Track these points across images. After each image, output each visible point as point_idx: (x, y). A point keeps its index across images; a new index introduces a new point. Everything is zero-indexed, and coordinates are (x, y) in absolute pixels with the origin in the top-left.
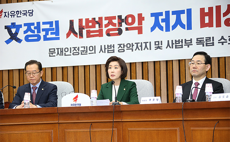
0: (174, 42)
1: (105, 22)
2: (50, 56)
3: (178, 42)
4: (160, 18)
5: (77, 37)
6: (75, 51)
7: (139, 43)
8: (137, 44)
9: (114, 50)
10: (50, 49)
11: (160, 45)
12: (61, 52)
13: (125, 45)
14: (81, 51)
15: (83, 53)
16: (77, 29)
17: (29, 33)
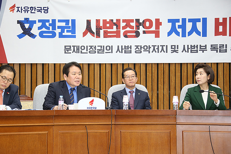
0: (190, 47)
1: (123, 24)
2: (65, 53)
3: (193, 47)
4: (177, 24)
5: (94, 37)
6: (91, 50)
7: (156, 46)
8: (154, 46)
9: (131, 51)
10: (65, 46)
11: (176, 49)
12: (78, 49)
13: (142, 46)
14: (97, 50)
15: (99, 52)
16: (94, 29)
17: (44, 29)
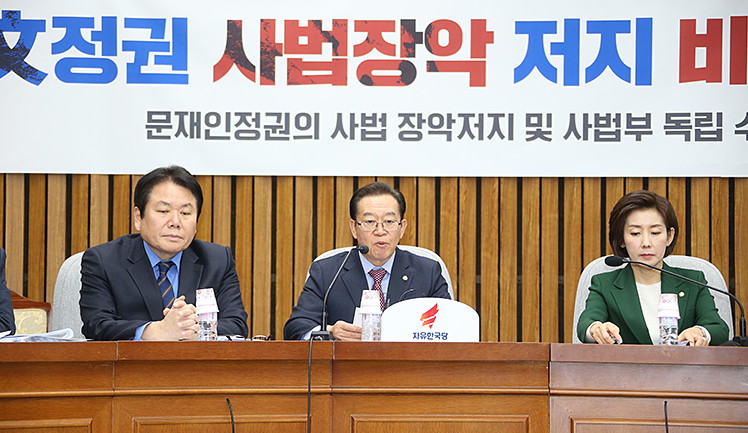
0: (591, 121)
1: (355, 38)
2: (150, 136)
3: (604, 122)
4: (548, 39)
5: (254, 81)
6: (243, 126)
7: (473, 115)
8: (466, 117)
9: (383, 132)
10: (150, 114)
11: (544, 128)
12: (194, 125)
13: (425, 117)
14: (265, 127)
15: (272, 135)
16: (253, 53)
17: (73, 52)
